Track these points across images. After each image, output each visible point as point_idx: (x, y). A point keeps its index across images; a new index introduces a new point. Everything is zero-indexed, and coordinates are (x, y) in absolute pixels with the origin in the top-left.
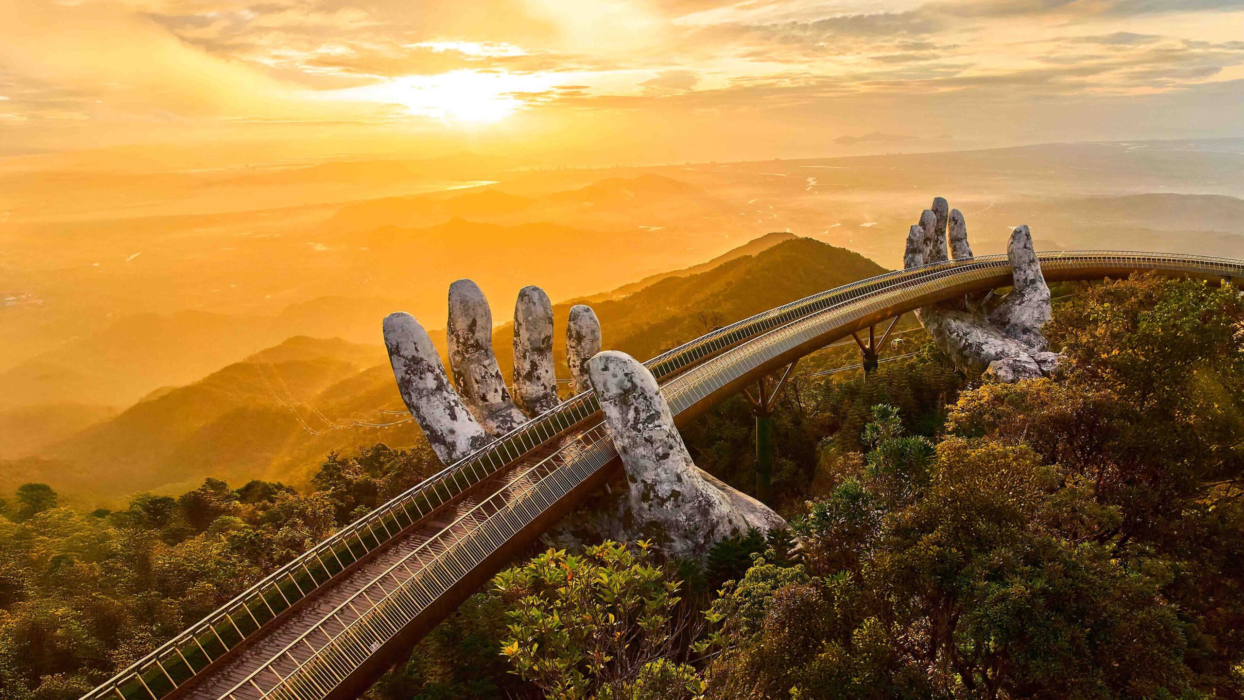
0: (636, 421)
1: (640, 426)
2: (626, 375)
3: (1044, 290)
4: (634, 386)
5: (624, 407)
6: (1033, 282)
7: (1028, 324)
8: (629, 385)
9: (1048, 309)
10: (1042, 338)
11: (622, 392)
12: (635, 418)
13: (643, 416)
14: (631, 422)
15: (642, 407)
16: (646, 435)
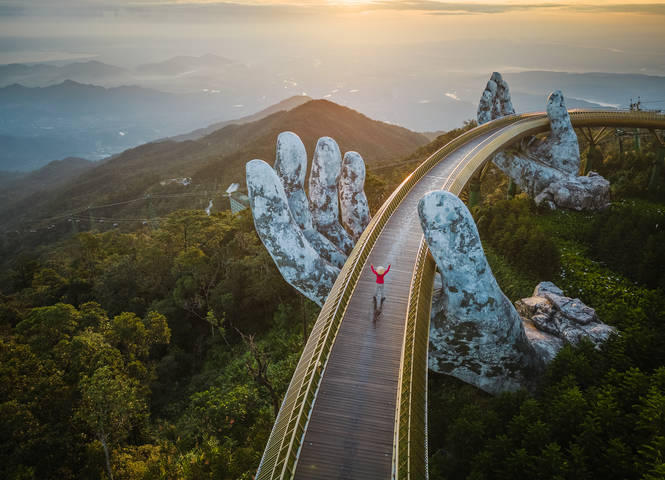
0: (462, 245)
1: (465, 249)
2: (456, 209)
3: (573, 135)
4: (462, 217)
5: (452, 235)
6: (566, 129)
7: (566, 158)
8: (457, 216)
9: (577, 147)
10: (576, 167)
11: (450, 222)
12: (461, 243)
13: (467, 240)
14: (458, 245)
15: (466, 234)
16: (471, 256)
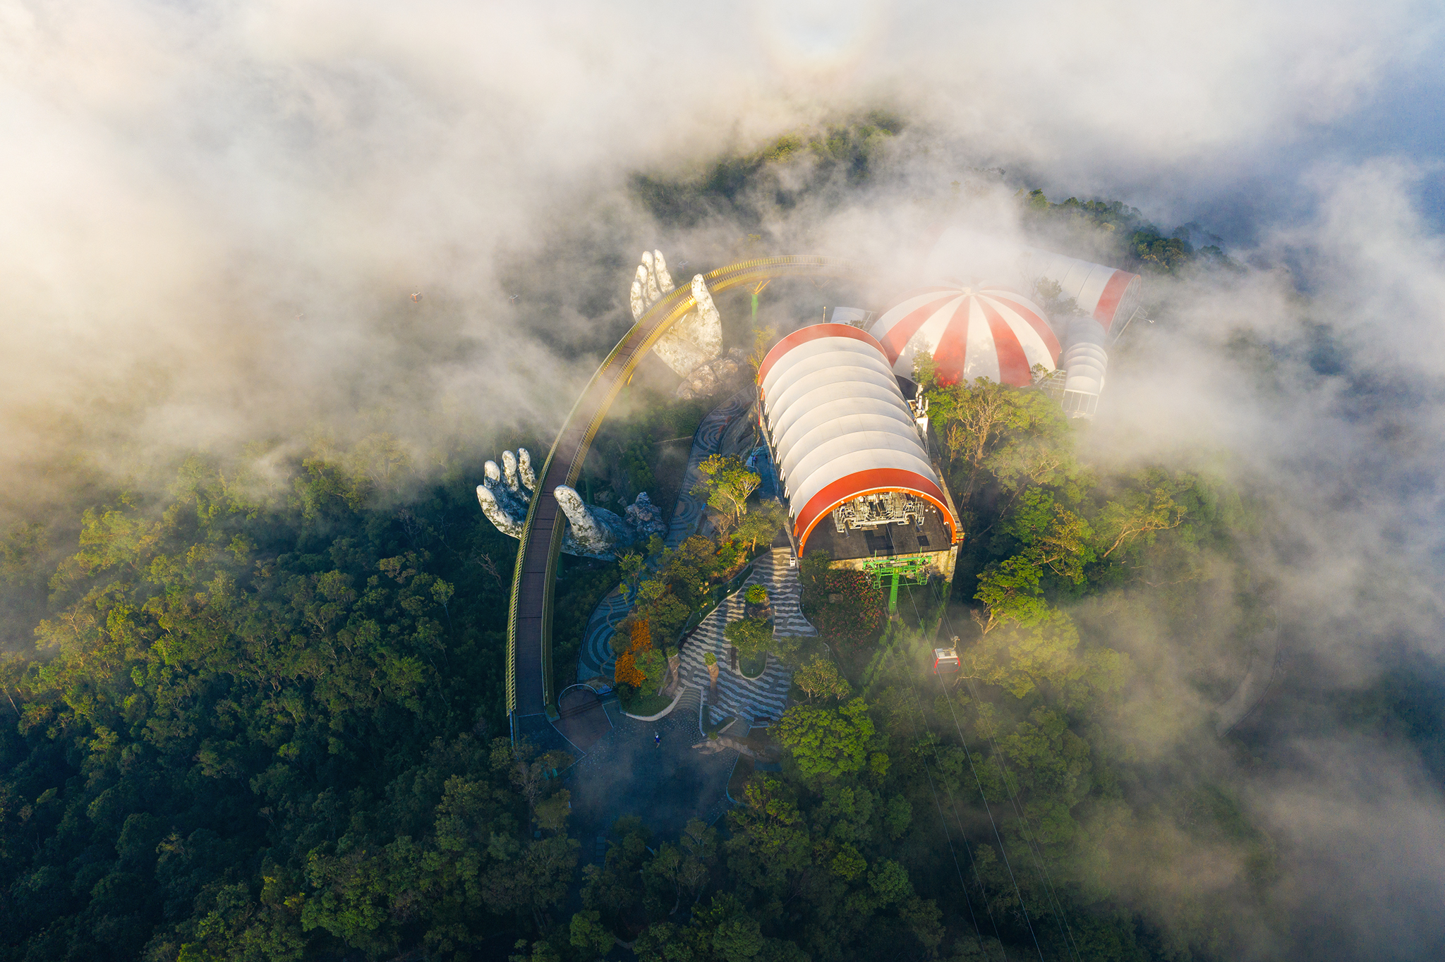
7: (708, 340)
9: (718, 326)
16: (578, 511)
